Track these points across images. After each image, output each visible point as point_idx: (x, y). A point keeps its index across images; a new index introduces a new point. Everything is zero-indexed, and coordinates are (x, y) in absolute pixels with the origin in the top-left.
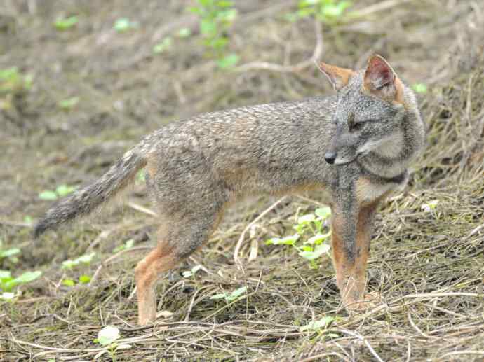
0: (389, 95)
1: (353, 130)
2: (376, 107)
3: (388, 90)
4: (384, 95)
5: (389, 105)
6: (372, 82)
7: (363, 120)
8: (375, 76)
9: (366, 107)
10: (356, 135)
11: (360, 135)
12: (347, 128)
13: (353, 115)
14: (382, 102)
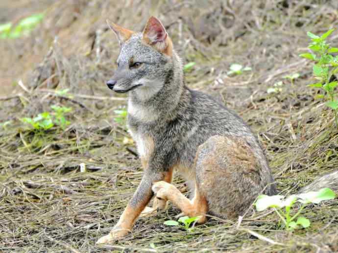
0: (161, 49)
1: (132, 68)
2: (151, 54)
3: (160, 45)
4: (157, 48)
5: (160, 55)
6: (149, 37)
7: (140, 61)
8: (152, 33)
9: (143, 53)
10: (134, 71)
11: (137, 72)
12: (127, 66)
13: (133, 57)
14: (156, 52)
